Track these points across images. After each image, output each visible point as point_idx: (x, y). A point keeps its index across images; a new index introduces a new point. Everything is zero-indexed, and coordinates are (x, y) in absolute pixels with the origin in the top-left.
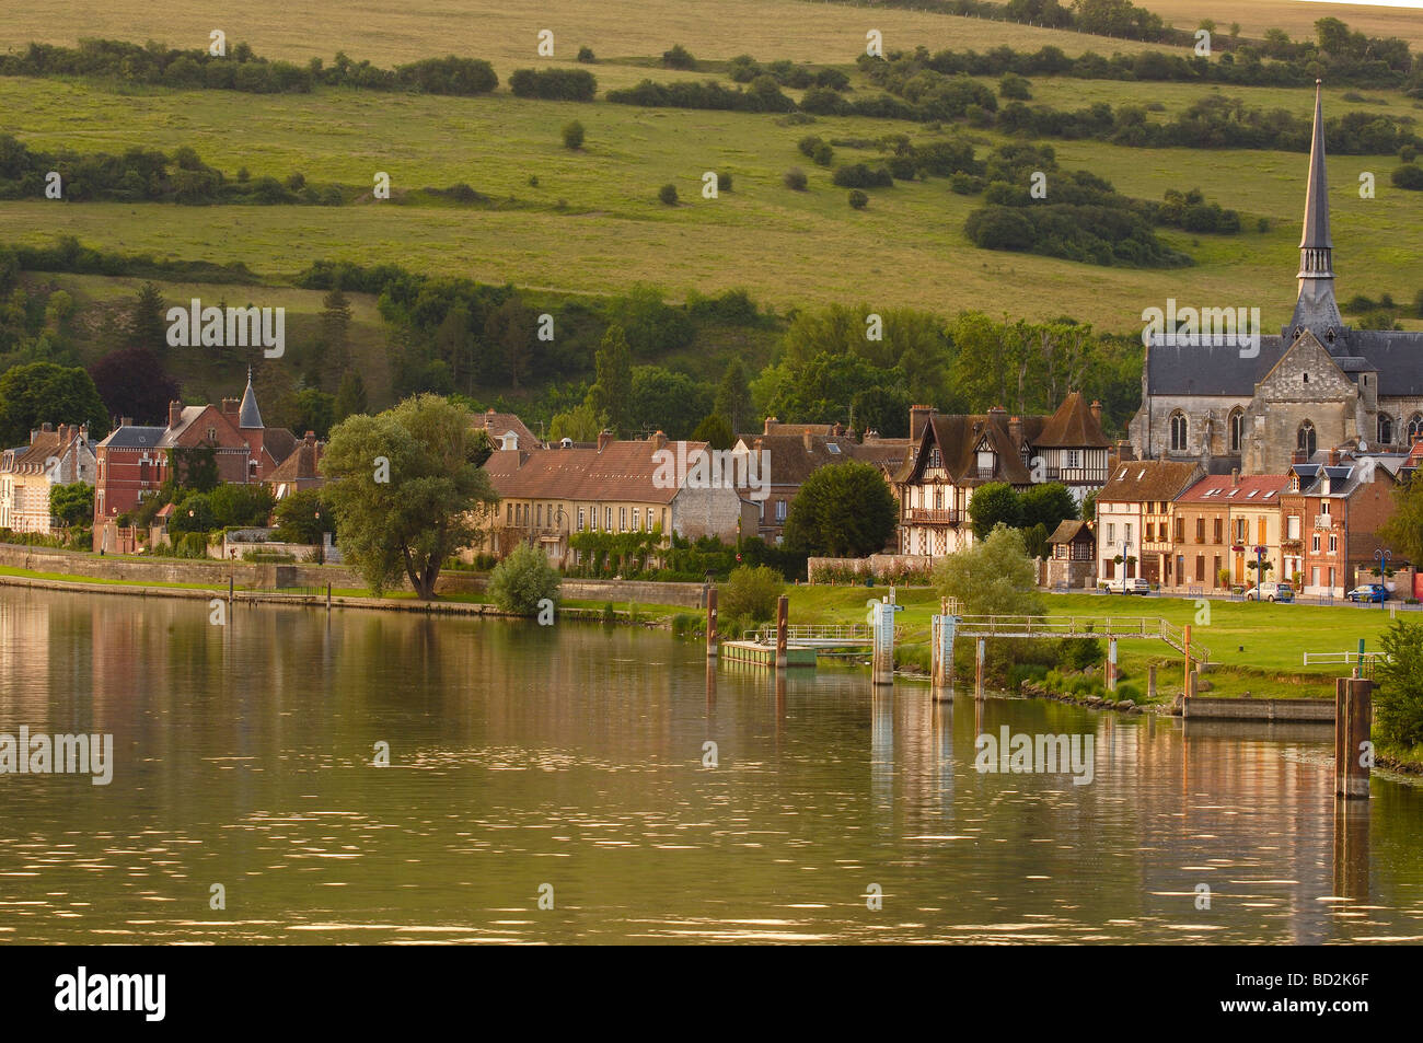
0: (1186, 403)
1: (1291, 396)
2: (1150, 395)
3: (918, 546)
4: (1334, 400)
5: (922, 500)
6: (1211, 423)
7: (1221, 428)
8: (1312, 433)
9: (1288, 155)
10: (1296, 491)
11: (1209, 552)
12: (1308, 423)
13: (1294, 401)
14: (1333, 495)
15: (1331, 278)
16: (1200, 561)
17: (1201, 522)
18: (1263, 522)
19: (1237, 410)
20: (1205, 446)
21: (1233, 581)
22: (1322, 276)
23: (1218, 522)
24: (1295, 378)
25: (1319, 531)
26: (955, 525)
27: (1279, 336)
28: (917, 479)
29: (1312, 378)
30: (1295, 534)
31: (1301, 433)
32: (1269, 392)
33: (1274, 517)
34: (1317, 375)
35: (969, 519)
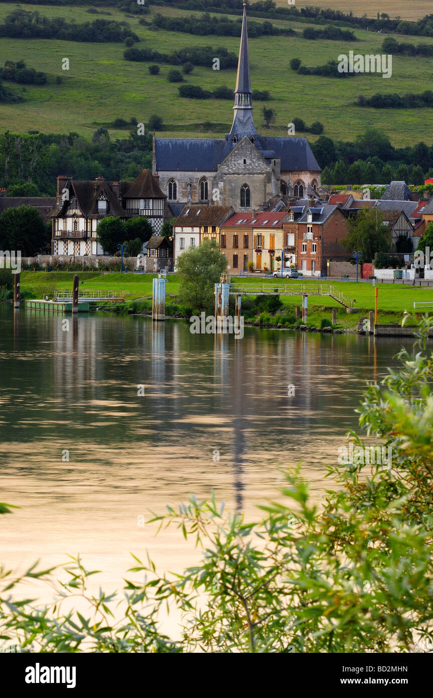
3: (63, 251)
5: (65, 226)
10: (292, 220)
11: (241, 252)
14: (314, 223)
16: (236, 258)
17: (236, 237)
18: (272, 237)
21: (255, 268)
23: (246, 238)
25: (306, 242)
26: (85, 239)
28: (63, 215)
30: (291, 242)
33: (279, 234)
35: (95, 235)
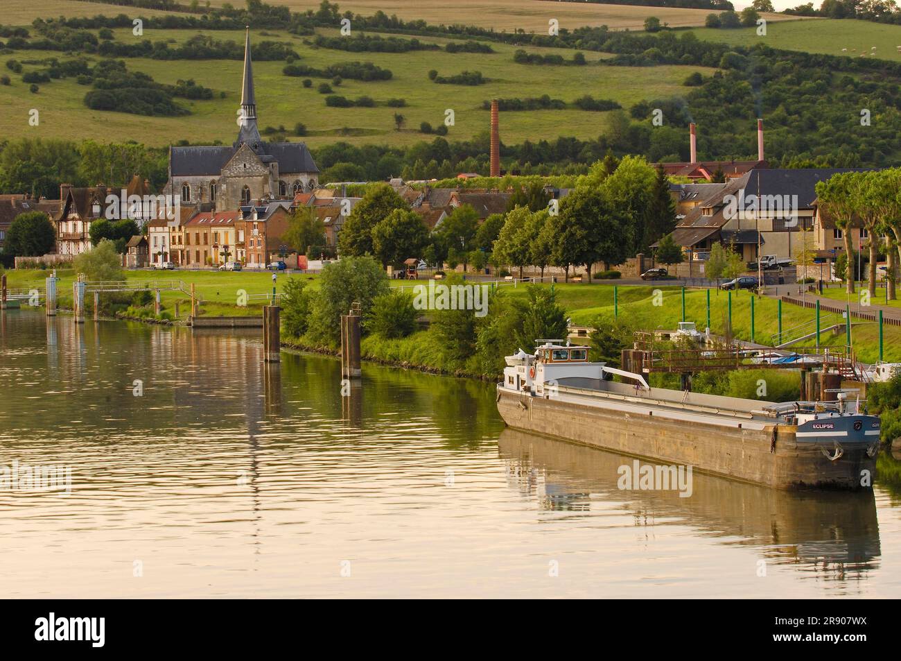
0: (189, 179)
1: (238, 174)
2: (172, 176)
3: (66, 250)
4: (258, 176)
5: (67, 228)
6: (201, 188)
7: (206, 190)
8: (249, 191)
9: (234, 61)
10: (242, 219)
11: (202, 249)
12: (246, 187)
13: (239, 177)
14: (259, 220)
15: (255, 119)
16: (198, 253)
17: (197, 235)
18: (226, 233)
19: (213, 182)
20: (199, 199)
21: (213, 262)
22: (251, 117)
23: (206, 235)
24: (240, 166)
25: (253, 237)
26: (83, 239)
27: (232, 146)
28: (65, 219)
29: (248, 166)
30: (242, 239)
31: (243, 192)
32: (227, 173)
33: (232, 231)
34: (250, 164)
35: (89, 237)
